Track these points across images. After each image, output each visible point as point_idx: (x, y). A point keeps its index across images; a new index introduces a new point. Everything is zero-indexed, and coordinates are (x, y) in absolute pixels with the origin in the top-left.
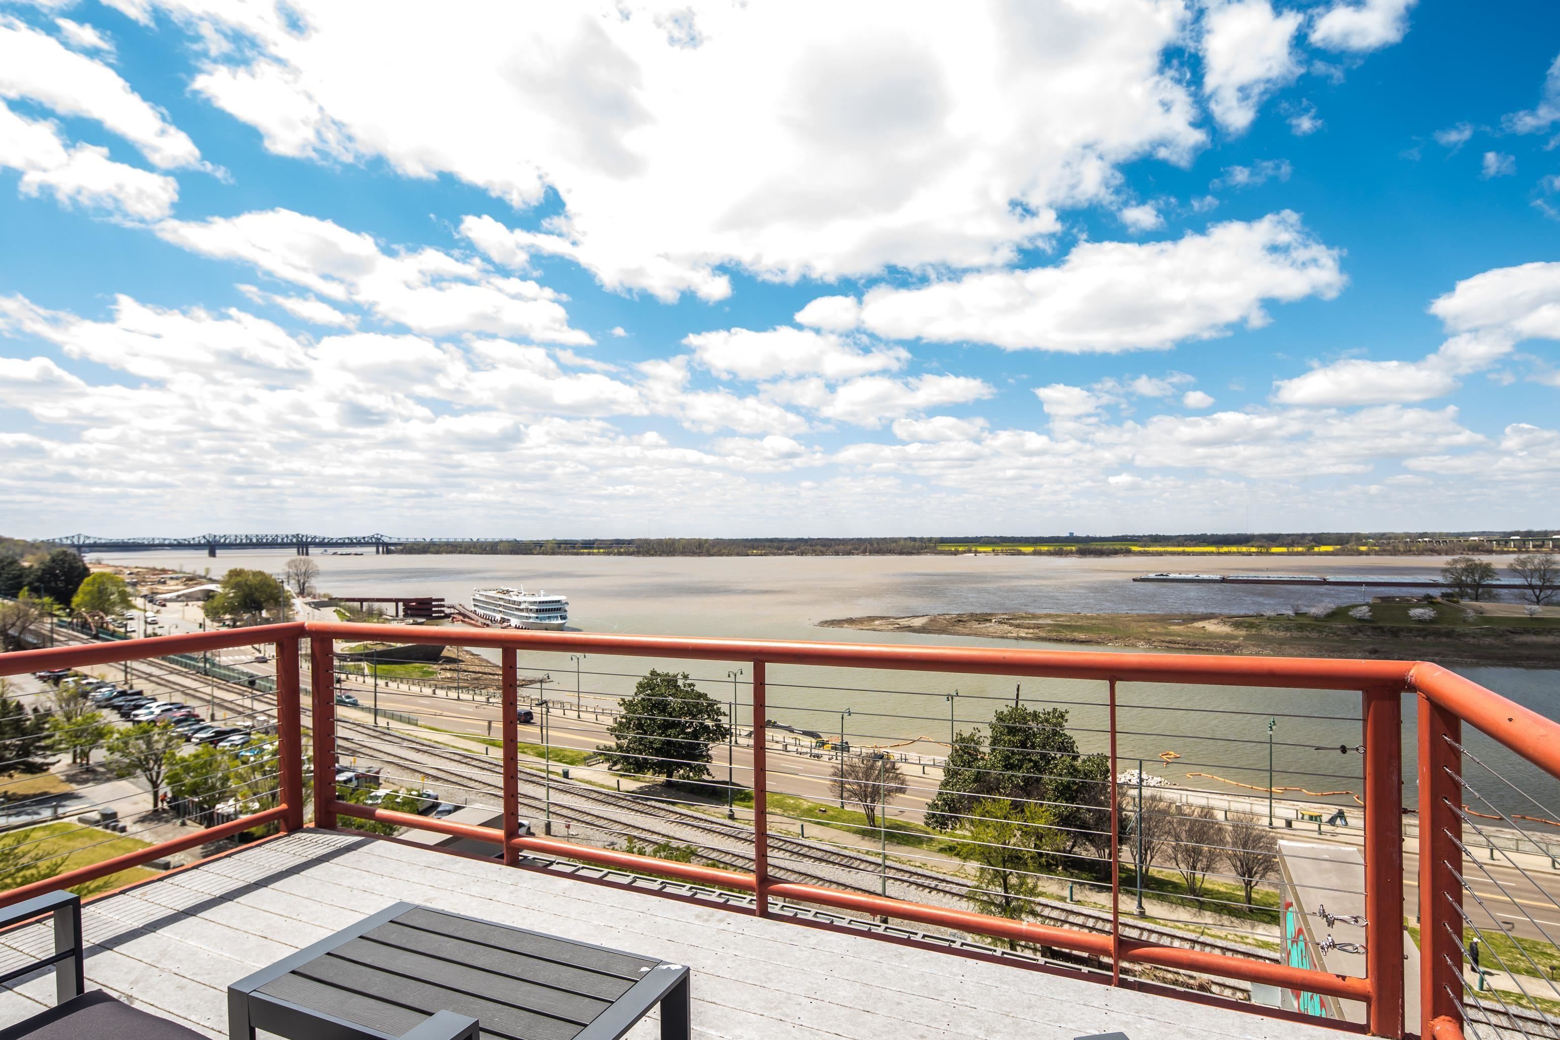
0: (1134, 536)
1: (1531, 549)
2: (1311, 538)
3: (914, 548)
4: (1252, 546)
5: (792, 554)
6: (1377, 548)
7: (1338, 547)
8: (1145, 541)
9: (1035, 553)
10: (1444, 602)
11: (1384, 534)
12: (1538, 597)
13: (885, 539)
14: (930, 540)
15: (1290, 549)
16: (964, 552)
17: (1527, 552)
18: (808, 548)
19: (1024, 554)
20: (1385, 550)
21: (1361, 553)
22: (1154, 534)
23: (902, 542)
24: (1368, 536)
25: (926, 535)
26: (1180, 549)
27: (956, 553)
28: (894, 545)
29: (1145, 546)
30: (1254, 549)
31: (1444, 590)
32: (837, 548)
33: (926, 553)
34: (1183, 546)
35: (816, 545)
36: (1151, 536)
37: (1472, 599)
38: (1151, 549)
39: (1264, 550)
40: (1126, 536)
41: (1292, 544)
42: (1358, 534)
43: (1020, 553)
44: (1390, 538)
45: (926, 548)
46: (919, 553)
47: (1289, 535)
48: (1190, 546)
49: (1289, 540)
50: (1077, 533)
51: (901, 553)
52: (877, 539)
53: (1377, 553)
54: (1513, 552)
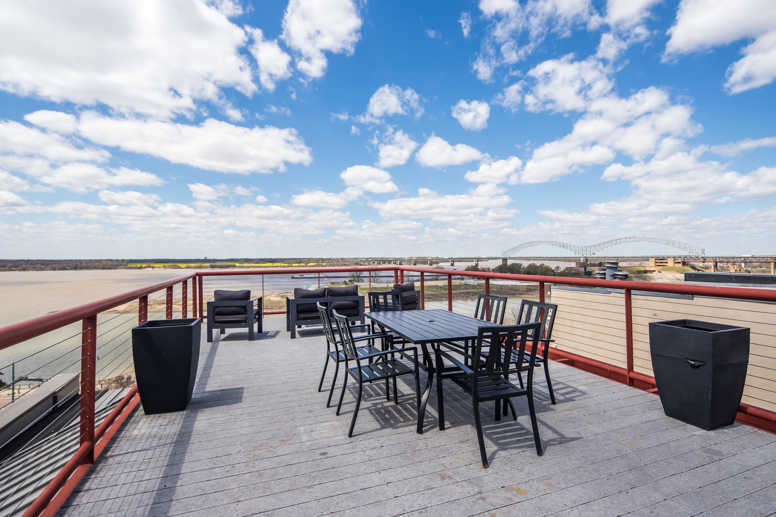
0: (236, 259)
1: (372, 264)
2: (307, 260)
3: (112, 265)
4: (286, 263)
5: (15, 270)
6: (328, 264)
7: (316, 263)
8: (242, 261)
9: (187, 267)
10: (349, 283)
11: (330, 258)
12: (374, 280)
13: (90, 260)
14: (123, 260)
15: (300, 264)
16: (146, 267)
17: (371, 265)
18: (29, 266)
19: (182, 268)
20: (331, 265)
21: (323, 266)
22: (245, 258)
23: (104, 262)
24: (325, 259)
25: (120, 258)
26: (257, 265)
27: (141, 268)
28: (97, 264)
29: (242, 263)
30: (286, 265)
31: (350, 279)
32: (54, 266)
33: (121, 268)
34: (258, 263)
35: (36, 264)
36: (244, 259)
37: (357, 282)
38: (244, 265)
39: (290, 265)
40: (233, 259)
41: (300, 263)
42: (322, 258)
43: (179, 268)
44: (332, 260)
45: (120, 265)
46: (115, 268)
47: (299, 259)
48: (261, 263)
49: (299, 261)
50: (209, 258)
51: (103, 268)
52: (85, 260)
53: (328, 266)
54: (367, 265)
